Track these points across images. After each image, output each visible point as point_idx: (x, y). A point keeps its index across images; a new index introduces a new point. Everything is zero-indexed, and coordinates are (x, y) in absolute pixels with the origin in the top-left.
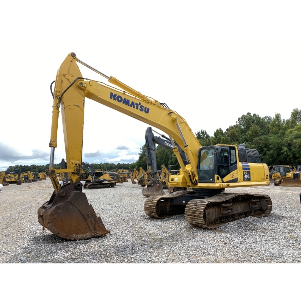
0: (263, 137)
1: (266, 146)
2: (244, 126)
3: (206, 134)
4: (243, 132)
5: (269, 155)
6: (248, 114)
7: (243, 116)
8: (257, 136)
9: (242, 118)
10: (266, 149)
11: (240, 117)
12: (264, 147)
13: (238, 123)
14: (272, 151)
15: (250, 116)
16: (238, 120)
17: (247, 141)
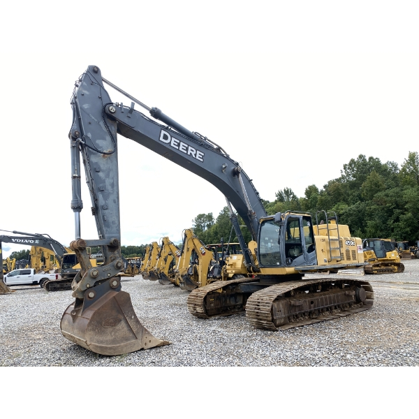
0: (390, 192)
1: (398, 206)
2: (354, 177)
3: (292, 193)
4: (353, 185)
5: (405, 221)
6: (361, 156)
7: (352, 161)
8: (380, 191)
9: (350, 164)
10: (398, 211)
11: (348, 163)
12: (394, 208)
13: (344, 174)
14: (410, 215)
15: (364, 160)
16: (345, 168)
17: (362, 200)
